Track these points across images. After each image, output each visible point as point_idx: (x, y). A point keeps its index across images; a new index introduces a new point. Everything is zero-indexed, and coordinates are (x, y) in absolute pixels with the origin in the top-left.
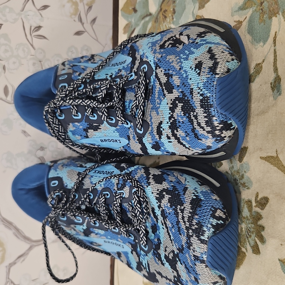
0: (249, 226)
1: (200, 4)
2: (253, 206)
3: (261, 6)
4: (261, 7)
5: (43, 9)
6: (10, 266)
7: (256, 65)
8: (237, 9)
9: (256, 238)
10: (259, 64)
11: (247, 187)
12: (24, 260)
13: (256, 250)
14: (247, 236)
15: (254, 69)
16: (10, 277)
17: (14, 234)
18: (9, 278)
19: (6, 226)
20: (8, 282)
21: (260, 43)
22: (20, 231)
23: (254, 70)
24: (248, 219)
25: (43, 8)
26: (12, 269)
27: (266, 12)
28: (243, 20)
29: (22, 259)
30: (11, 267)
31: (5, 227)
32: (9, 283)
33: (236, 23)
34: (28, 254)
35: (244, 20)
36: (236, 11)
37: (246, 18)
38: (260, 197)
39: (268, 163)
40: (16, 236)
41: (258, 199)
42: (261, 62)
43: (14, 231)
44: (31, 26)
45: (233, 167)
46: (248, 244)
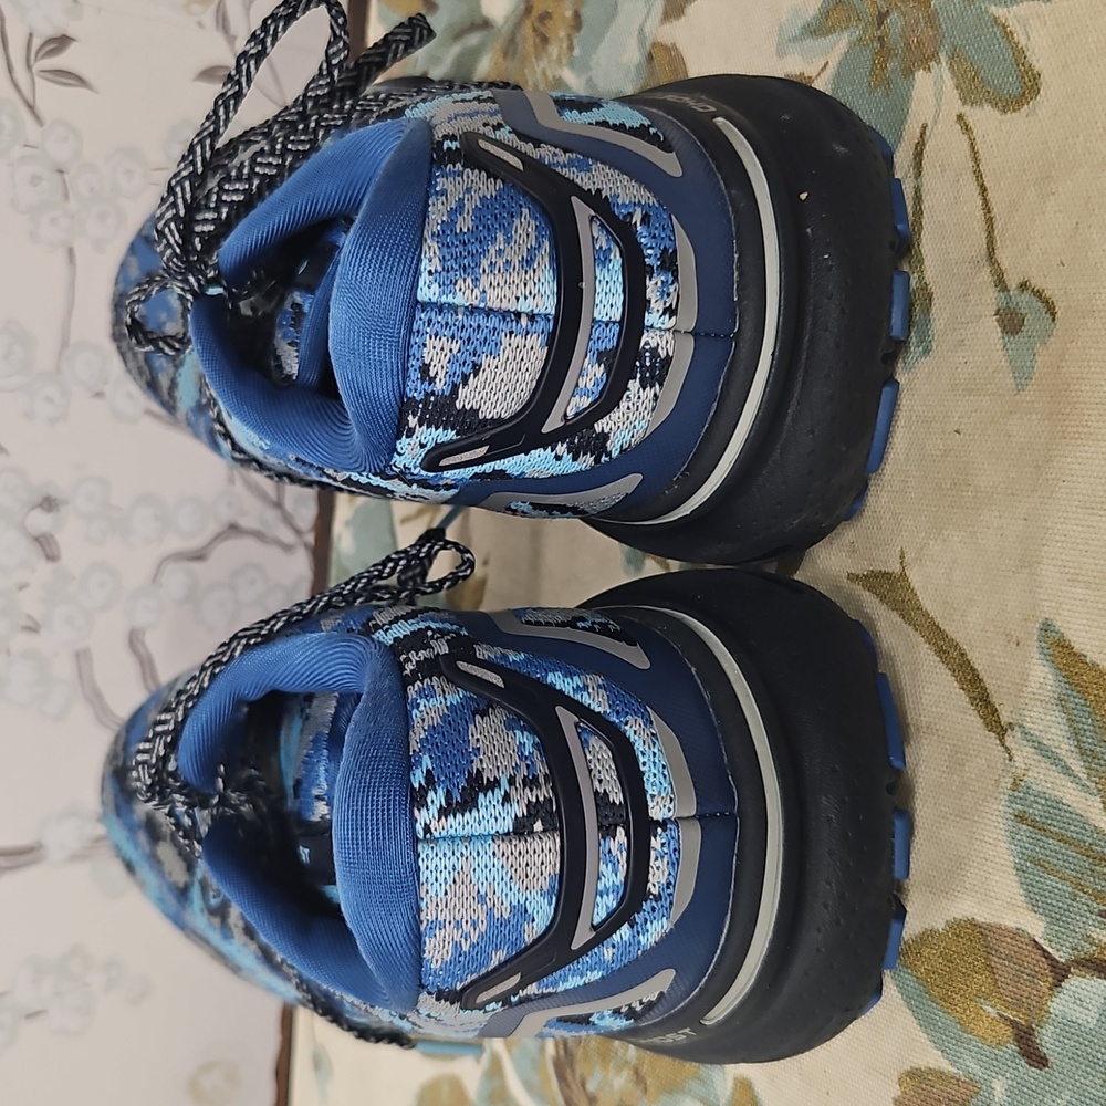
1: (669, 2)
3: (879, 28)
4: (879, 32)
8: (797, 32)
27: (894, 50)
28: (817, 72)
35: (819, 74)
36: (794, 39)
37: (825, 66)
44: (31, 35)
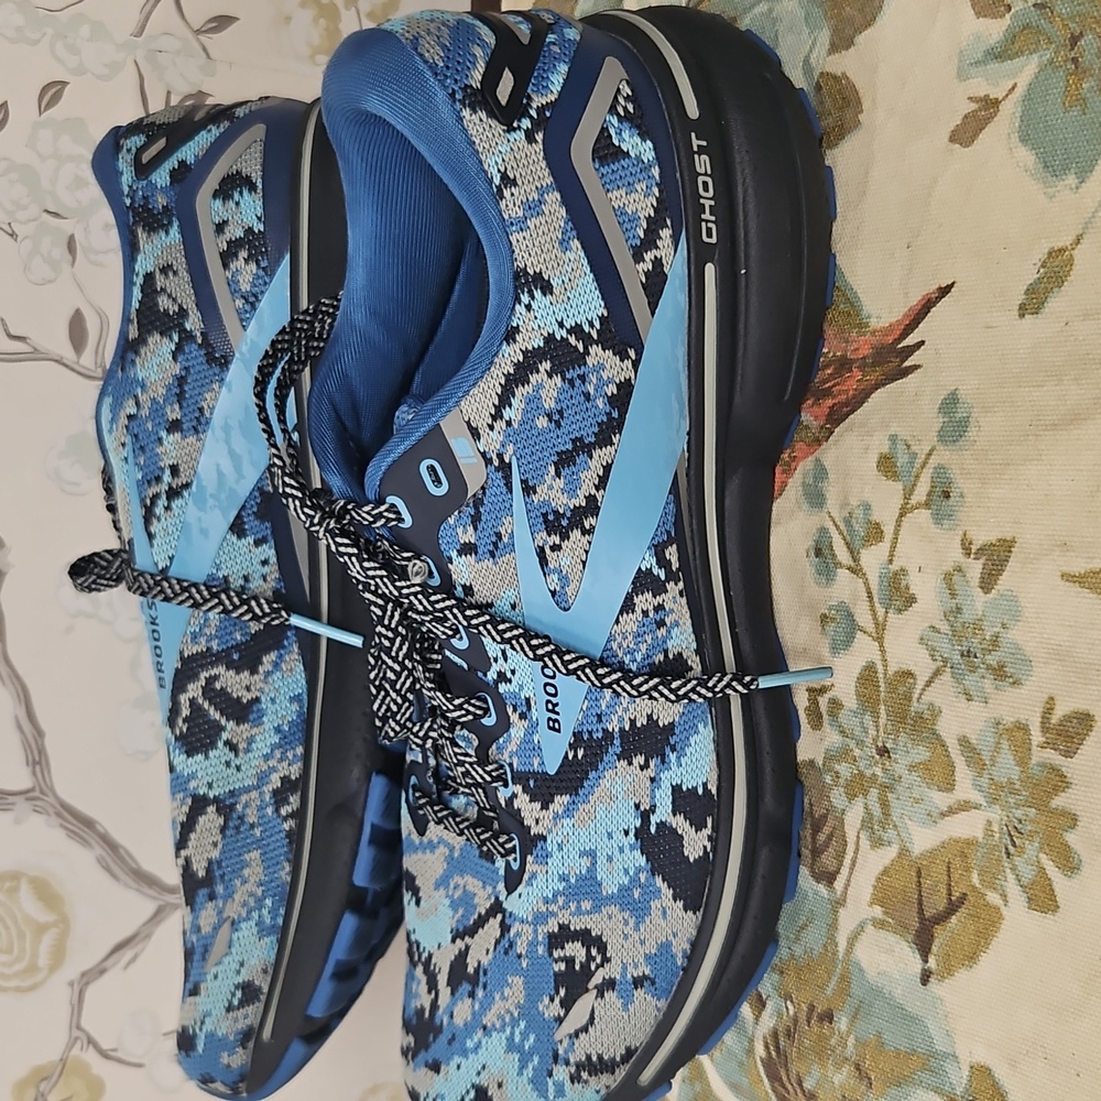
0: (1019, 813)
1: (836, 32)
2: (1034, 743)
3: (1072, 49)
4: (1072, 53)
5: (210, 29)
6: (84, 980)
7: (1050, 253)
8: (980, 55)
9: (1042, 856)
10: (1062, 251)
11: (1011, 680)
12: (133, 960)
13: (1043, 899)
14: (1007, 849)
15: (1043, 266)
16: (84, 1024)
17: (100, 861)
18: (79, 1027)
19: (72, 834)
20: (77, 1039)
21: (1064, 177)
22: (121, 851)
23: (1042, 270)
24: (1015, 792)
25: (214, 25)
26: (91, 993)
27: (1090, 70)
28: (1004, 94)
29: (128, 954)
30: (87, 984)
31: (68, 836)
32: (79, 1044)
33: (974, 106)
34: (148, 936)
35: (1007, 95)
36: (977, 63)
37: (1013, 88)
38: (1060, 712)
39: (1091, 595)
40: (108, 869)
41: (1054, 720)
42: (1068, 243)
43: (99, 850)
44: (169, 93)
45: (959, 610)
46: (1011, 876)
